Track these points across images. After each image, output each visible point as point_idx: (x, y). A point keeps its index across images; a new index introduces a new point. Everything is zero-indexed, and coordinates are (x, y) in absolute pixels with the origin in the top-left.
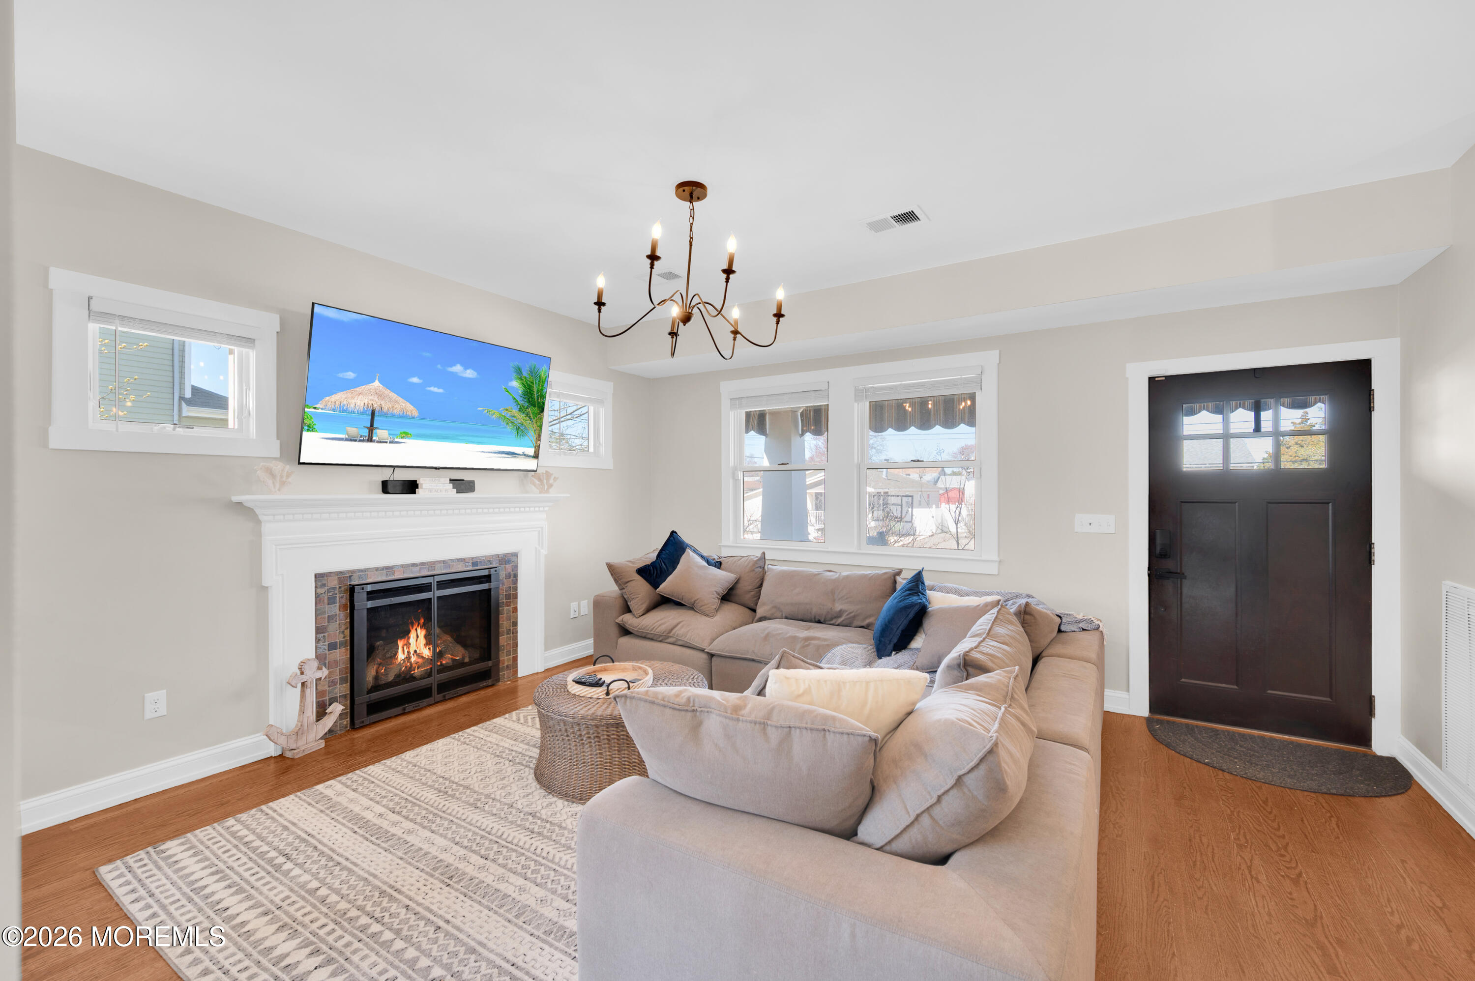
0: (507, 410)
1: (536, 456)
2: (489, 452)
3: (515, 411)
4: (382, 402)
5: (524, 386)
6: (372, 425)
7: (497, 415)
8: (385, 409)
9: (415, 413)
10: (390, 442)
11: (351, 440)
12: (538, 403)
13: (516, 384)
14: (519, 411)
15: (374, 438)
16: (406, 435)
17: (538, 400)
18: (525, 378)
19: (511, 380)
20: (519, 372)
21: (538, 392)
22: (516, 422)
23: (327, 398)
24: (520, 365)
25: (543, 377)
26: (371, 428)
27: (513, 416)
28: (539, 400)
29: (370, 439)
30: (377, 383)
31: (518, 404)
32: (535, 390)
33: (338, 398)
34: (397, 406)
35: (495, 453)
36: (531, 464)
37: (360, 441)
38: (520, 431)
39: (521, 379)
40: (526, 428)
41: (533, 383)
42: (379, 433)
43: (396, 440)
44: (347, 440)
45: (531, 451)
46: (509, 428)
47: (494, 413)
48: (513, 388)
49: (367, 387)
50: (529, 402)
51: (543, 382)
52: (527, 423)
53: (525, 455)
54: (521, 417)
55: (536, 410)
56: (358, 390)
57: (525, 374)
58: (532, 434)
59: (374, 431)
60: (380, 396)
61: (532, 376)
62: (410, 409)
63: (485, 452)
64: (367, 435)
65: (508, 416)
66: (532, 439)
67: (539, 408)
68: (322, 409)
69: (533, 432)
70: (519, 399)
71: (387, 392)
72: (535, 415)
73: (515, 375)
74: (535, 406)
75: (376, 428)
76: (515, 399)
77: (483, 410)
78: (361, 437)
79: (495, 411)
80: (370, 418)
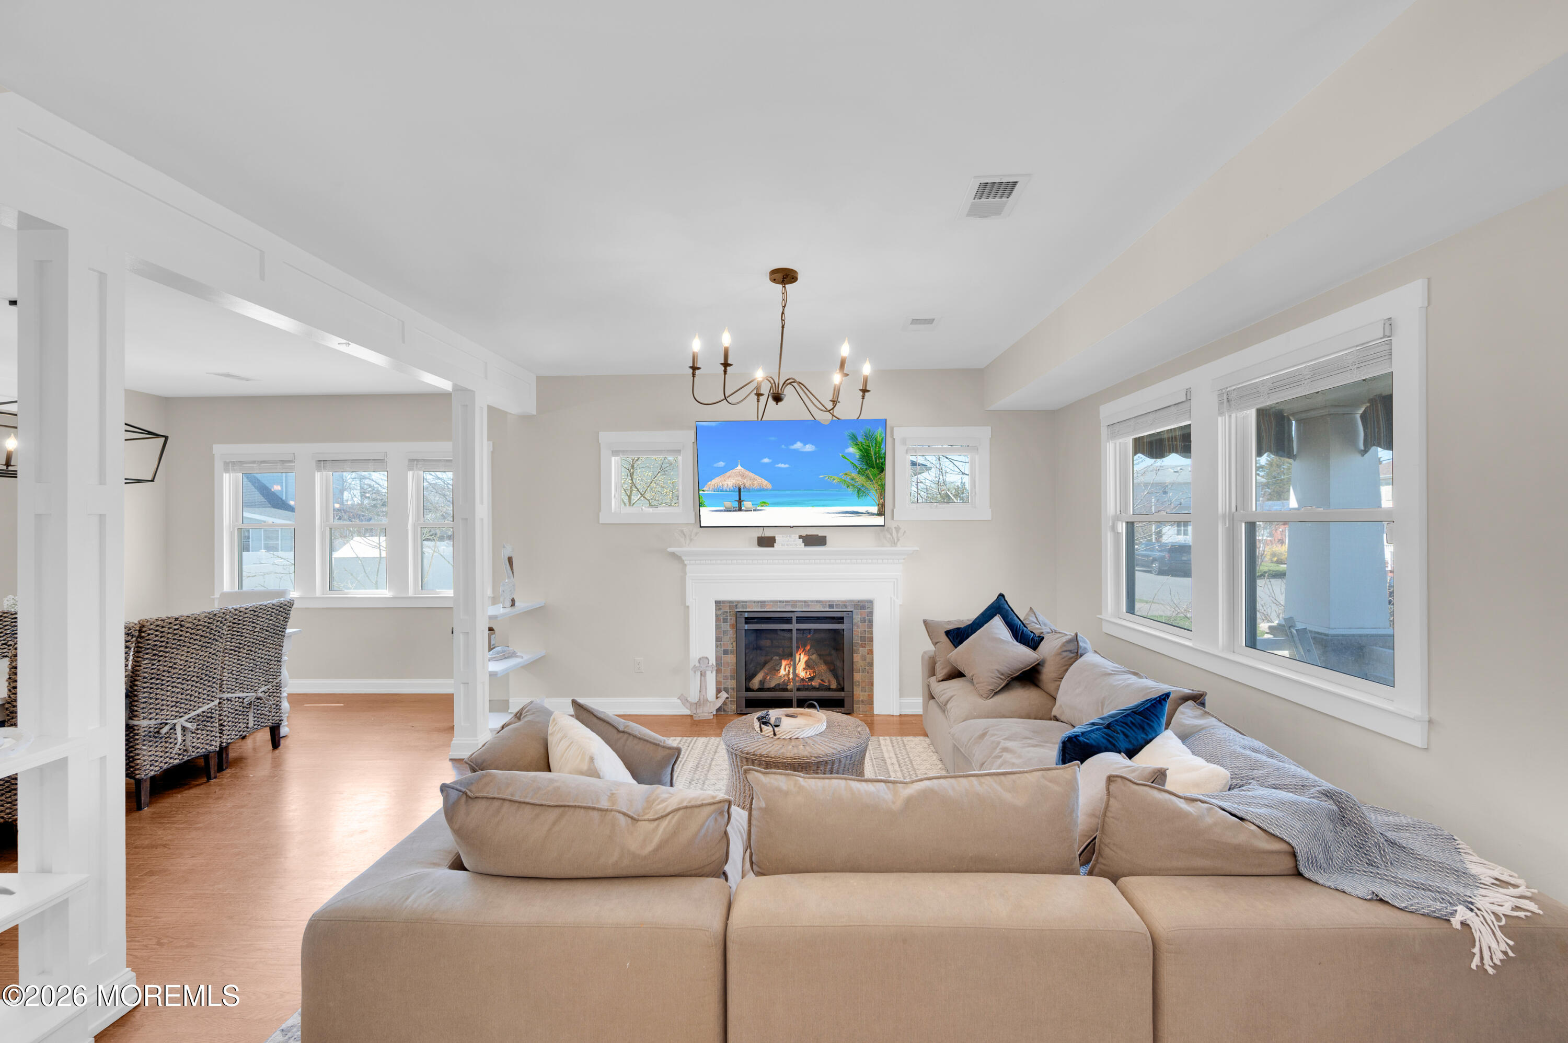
0: (846, 474)
1: (881, 513)
2: (834, 513)
3: (854, 475)
4: (745, 481)
5: (861, 450)
6: (740, 499)
7: (837, 480)
8: (747, 485)
9: (769, 486)
10: (754, 510)
11: (728, 511)
12: (877, 464)
13: (853, 450)
14: (859, 474)
15: (743, 508)
16: (764, 504)
17: (876, 461)
18: (861, 444)
19: (847, 447)
20: (854, 438)
21: (875, 454)
22: (856, 484)
23: (710, 483)
24: (854, 432)
25: (879, 439)
26: (740, 501)
27: (853, 479)
28: (878, 461)
29: (740, 510)
30: (739, 468)
31: (857, 467)
32: (872, 453)
33: (716, 481)
34: (755, 482)
35: (839, 513)
36: (879, 521)
37: (734, 511)
38: (861, 492)
39: (857, 444)
40: (867, 489)
41: (869, 446)
42: (747, 504)
43: (758, 508)
44: (725, 511)
45: (875, 509)
46: (850, 490)
47: (834, 479)
48: (850, 454)
49: (734, 471)
50: (868, 464)
51: (880, 444)
52: (868, 484)
53: (868, 513)
54: (861, 480)
55: (875, 471)
56: (728, 474)
57: (860, 439)
58: (874, 494)
59: (742, 503)
60: (743, 476)
61: (868, 440)
62: (766, 484)
63: (830, 513)
64: (737, 506)
65: (848, 479)
66: (874, 498)
67: (878, 468)
68: (708, 491)
69: (874, 492)
70: (857, 463)
71: (747, 473)
72: (875, 476)
73: (850, 442)
74: (874, 468)
75: (743, 501)
76: (852, 463)
77: (824, 477)
78: (734, 508)
79: (836, 477)
80: (738, 493)
